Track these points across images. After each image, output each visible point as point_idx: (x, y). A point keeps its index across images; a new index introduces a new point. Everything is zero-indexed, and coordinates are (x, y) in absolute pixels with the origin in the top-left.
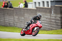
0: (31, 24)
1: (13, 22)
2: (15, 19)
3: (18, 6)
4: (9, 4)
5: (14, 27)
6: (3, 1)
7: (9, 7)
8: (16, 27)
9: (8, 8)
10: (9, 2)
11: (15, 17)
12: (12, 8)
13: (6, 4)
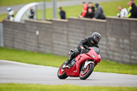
0: (79, 54)
1: (106, 50)
2: (110, 43)
3: (116, 15)
4: (96, 9)
5: (108, 61)
6: (84, 3)
7: (96, 16)
8: (111, 60)
9: (94, 19)
10: (97, 5)
11: (109, 38)
12: (104, 18)
13: (90, 10)
